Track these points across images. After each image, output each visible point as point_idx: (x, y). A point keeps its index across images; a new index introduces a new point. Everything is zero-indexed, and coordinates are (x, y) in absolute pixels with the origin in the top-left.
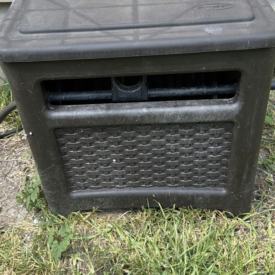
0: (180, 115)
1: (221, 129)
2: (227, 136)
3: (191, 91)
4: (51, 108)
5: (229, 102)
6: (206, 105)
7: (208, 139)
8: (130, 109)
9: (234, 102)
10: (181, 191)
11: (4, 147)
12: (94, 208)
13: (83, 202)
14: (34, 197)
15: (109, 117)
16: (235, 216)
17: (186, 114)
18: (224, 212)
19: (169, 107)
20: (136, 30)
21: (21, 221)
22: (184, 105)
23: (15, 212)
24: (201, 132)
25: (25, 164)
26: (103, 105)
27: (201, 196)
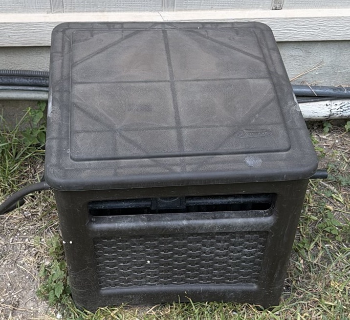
0: (218, 227)
1: (256, 235)
2: (262, 241)
3: (228, 201)
4: (93, 220)
5: (264, 215)
6: (243, 218)
7: (243, 243)
8: (170, 220)
9: (269, 215)
10: (213, 287)
11: (5, 225)
12: (123, 304)
13: (113, 298)
14: (59, 292)
15: (150, 229)
16: (265, 309)
17: (224, 226)
18: (255, 305)
19: (208, 219)
20: (182, 158)
21: (43, 315)
22: (222, 217)
23: (34, 306)
24: (237, 238)
25: (34, 247)
26: (144, 216)
27: (232, 292)
